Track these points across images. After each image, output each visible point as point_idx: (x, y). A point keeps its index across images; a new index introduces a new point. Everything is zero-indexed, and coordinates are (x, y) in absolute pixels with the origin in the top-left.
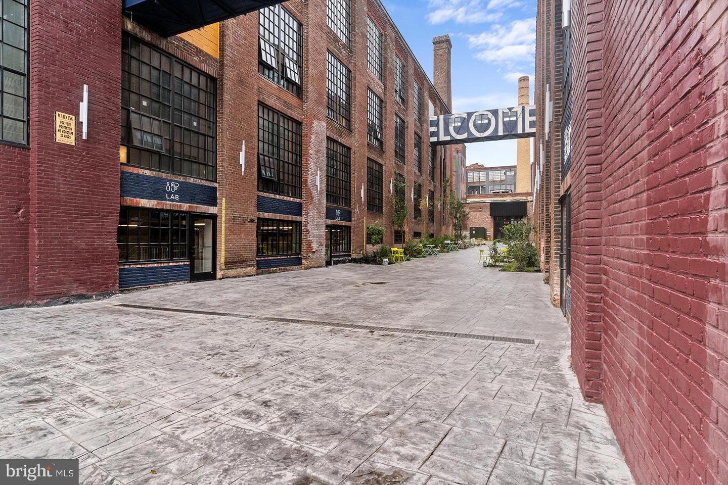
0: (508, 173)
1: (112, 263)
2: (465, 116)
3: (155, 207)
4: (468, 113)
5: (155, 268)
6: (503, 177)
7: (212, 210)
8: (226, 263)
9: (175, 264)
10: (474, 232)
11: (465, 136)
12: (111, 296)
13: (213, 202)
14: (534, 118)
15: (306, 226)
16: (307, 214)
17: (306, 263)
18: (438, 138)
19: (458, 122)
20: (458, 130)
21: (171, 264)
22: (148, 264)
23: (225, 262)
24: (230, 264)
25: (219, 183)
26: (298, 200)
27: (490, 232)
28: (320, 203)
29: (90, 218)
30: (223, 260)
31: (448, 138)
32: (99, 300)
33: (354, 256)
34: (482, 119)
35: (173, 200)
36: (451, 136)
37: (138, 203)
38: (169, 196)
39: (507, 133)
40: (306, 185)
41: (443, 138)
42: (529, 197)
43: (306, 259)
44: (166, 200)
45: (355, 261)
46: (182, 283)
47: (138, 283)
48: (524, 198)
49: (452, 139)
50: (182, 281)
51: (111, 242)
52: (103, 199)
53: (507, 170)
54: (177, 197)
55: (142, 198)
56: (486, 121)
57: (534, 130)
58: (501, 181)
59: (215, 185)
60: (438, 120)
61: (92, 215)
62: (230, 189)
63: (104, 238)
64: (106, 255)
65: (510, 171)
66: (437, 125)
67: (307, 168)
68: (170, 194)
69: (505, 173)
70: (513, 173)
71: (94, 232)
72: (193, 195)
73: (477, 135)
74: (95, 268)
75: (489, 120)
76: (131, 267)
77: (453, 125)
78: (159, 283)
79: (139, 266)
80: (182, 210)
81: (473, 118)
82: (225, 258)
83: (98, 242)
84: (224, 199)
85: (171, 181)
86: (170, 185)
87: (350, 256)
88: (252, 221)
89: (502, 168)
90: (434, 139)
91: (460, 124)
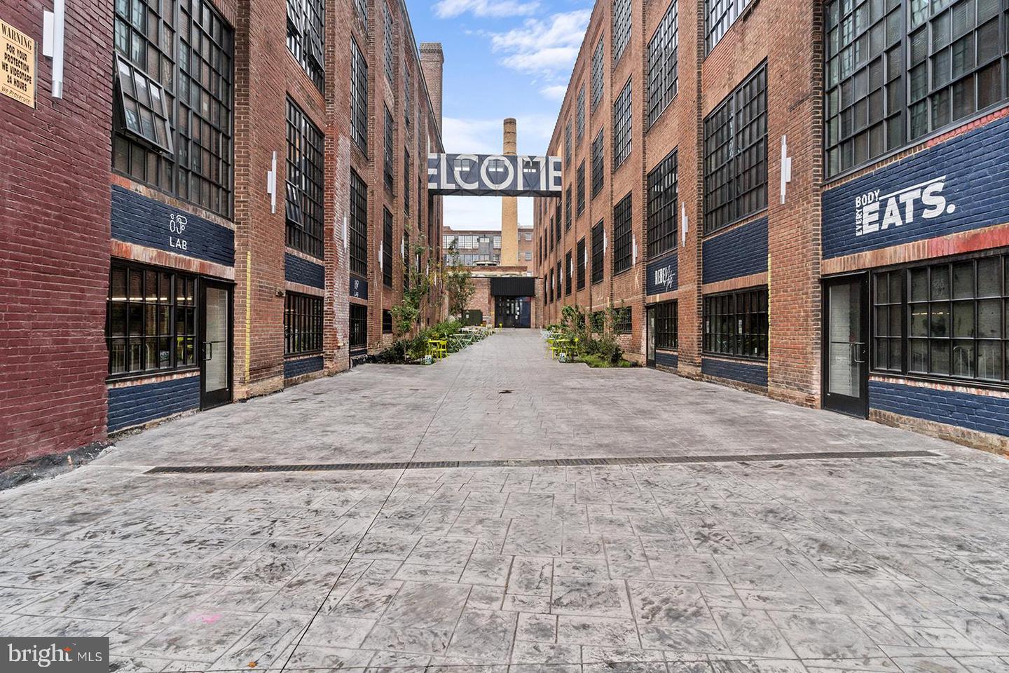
0: (482, 240)
1: (97, 381)
2: (475, 159)
3: (153, 262)
4: (479, 156)
5: (151, 386)
6: (476, 245)
7: (229, 273)
8: (252, 371)
9: (180, 377)
10: (467, 316)
11: (475, 186)
12: (97, 453)
13: (228, 258)
14: (559, 174)
15: (331, 304)
16: (332, 285)
17: (331, 367)
18: (439, 185)
19: (466, 166)
20: (466, 177)
21: (175, 377)
22: (141, 379)
23: (250, 370)
24: (258, 371)
25: (238, 223)
26: (320, 262)
27: (489, 316)
28: (344, 269)
29: (62, 281)
30: (247, 367)
31: (453, 186)
32: (80, 463)
33: (372, 352)
34: (496, 167)
35: (178, 251)
36: (457, 184)
37: (128, 251)
38: (174, 242)
39: (527, 189)
40: (332, 239)
41: (445, 185)
42: (523, 273)
43: (331, 358)
44: (171, 249)
45: (373, 359)
46: (189, 412)
47: (125, 419)
48: (518, 273)
49: (458, 188)
50: (189, 409)
51: (95, 333)
52: (82, 238)
53: (481, 235)
54: (183, 245)
55: (134, 243)
56: (500, 170)
57: (558, 188)
58: (474, 249)
59: (233, 227)
60: (439, 159)
61: (64, 273)
62: (257, 236)
63: (85, 326)
64: (88, 363)
65: (485, 237)
66: (438, 166)
67: (332, 210)
68: (175, 236)
69: (478, 240)
70: (487, 240)
71: (65, 311)
72: (206, 243)
73: (492, 186)
74: (67, 394)
75: (506, 169)
76: (117, 386)
77: (460, 169)
78: (158, 417)
79: (129, 384)
80: (191, 270)
81: (486, 162)
82: (251, 362)
83: (75, 335)
84: (249, 253)
85: (177, 212)
86: (175, 220)
87: (365, 352)
88: (280, 295)
89: (474, 233)
90: (433, 186)
91: (467, 169)
